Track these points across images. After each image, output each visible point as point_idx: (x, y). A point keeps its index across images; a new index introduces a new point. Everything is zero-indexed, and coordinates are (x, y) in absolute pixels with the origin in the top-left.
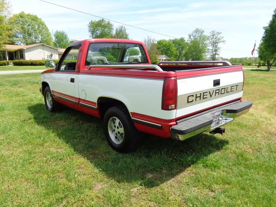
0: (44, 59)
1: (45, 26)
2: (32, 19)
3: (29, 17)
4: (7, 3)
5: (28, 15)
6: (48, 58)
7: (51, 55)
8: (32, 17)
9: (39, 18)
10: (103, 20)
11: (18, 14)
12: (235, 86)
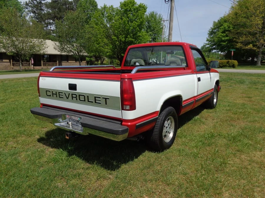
12: (101, 98)
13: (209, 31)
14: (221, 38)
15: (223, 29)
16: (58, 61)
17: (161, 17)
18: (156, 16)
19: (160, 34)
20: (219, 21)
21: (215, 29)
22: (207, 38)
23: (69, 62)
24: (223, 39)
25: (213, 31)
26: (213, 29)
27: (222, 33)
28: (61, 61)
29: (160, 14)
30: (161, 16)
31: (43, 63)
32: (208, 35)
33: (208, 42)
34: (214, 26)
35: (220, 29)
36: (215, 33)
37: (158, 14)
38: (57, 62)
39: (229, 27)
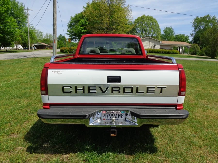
0: (149, 48)
1: (157, 24)
2: (149, 20)
3: (147, 18)
4: (129, 10)
5: (147, 17)
6: (152, 48)
7: (155, 46)
8: (149, 18)
9: (154, 18)
10: (208, 16)
11: (141, 17)
12: (156, 88)
13: (68, 24)
14: (81, 30)
15: (81, 23)
17: (23, 6)
18: (17, 4)
19: (24, 21)
20: (75, 16)
21: (73, 22)
22: (68, 30)
24: (82, 31)
25: (72, 24)
26: (71, 23)
27: (81, 26)
29: (21, 3)
30: (23, 4)
32: (68, 27)
33: (68, 33)
34: (72, 20)
35: (79, 23)
36: (73, 26)
37: (20, 3)
39: (85, 22)
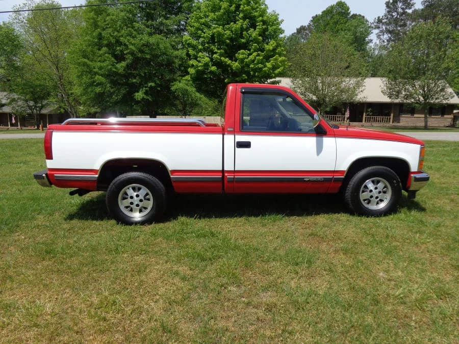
16: (392, 115)
23: (415, 115)
28: (399, 115)
31: (366, 118)
38: (390, 116)
